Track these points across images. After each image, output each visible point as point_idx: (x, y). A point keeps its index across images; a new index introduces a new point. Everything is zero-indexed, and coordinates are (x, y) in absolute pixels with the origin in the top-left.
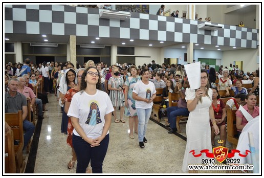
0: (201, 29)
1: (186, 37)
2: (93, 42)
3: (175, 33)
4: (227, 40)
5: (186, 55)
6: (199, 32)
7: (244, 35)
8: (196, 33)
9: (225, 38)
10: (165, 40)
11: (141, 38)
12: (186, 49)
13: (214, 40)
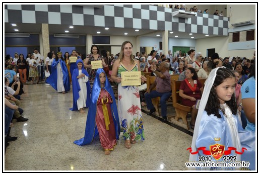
0: (175, 17)
1: (161, 25)
2: (67, 32)
3: (150, 20)
4: (200, 28)
5: (161, 44)
6: (174, 20)
7: (216, 23)
8: (171, 21)
9: (198, 25)
10: (141, 28)
11: (116, 26)
12: (161, 37)
13: (188, 27)
